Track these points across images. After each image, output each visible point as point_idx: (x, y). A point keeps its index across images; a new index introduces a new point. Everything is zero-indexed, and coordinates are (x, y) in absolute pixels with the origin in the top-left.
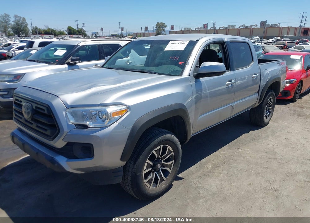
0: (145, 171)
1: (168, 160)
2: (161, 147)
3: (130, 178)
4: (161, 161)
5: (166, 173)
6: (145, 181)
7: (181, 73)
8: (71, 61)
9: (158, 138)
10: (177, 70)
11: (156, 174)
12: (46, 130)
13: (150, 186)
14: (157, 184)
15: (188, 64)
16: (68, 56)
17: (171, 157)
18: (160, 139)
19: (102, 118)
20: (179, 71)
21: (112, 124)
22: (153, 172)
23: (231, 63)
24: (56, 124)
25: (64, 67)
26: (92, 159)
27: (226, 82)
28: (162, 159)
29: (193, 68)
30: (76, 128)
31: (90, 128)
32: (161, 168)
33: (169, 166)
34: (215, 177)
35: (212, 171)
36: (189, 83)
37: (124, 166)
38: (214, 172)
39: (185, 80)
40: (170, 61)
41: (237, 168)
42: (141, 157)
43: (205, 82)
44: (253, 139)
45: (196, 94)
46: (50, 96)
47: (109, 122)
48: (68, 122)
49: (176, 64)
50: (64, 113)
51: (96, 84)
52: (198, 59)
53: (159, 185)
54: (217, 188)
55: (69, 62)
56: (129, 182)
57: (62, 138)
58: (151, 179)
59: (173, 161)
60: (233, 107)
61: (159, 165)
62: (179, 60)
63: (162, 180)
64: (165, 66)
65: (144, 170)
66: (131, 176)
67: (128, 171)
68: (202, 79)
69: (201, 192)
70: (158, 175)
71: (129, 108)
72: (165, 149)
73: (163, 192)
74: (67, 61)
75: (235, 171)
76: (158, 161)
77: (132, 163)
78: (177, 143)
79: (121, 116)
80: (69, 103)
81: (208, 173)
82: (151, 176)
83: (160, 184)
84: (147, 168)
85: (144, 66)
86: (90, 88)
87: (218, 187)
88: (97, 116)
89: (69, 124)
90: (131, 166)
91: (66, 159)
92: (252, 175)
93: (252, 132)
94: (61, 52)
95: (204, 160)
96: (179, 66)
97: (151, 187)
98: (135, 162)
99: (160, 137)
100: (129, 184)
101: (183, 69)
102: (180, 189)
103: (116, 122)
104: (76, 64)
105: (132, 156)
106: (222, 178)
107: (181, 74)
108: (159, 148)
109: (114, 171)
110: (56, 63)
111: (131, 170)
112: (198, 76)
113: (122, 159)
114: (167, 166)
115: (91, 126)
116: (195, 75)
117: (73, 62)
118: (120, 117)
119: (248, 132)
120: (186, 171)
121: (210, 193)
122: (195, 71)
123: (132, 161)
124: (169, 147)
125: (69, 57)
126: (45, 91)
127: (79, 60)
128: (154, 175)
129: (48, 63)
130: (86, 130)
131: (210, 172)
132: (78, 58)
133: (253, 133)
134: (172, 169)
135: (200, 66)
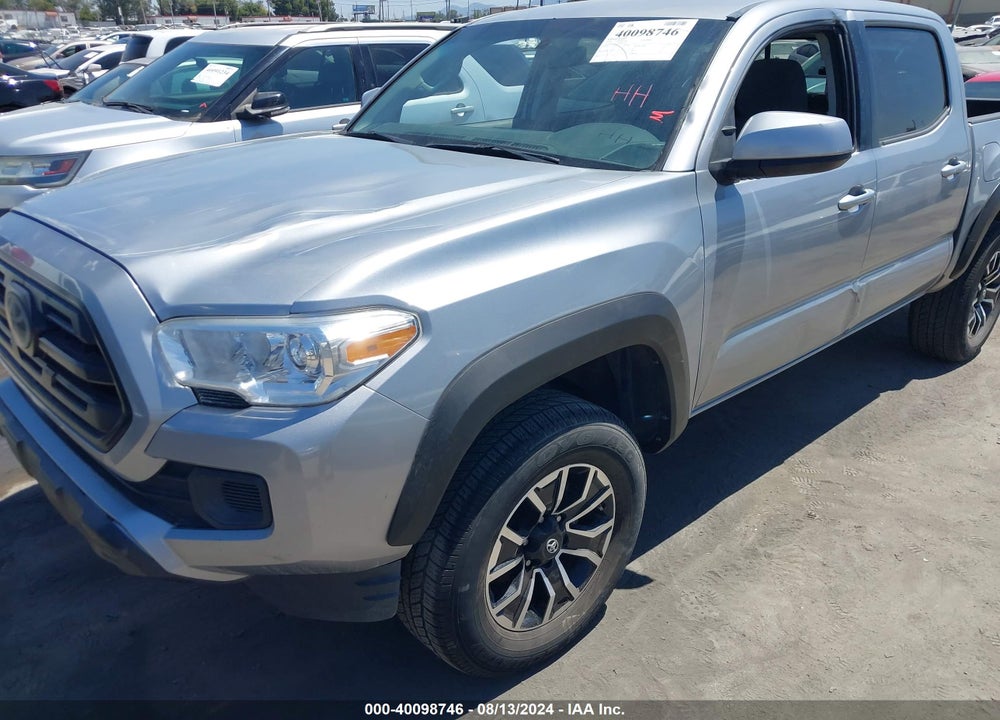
0: (492, 571)
1: (589, 522)
2: (561, 474)
3: (429, 604)
4: (562, 525)
5: (579, 570)
6: (494, 611)
7: (656, 158)
8: (253, 108)
9: (550, 440)
10: (641, 147)
11: (538, 575)
12: (83, 405)
13: (514, 626)
14: (541, 615)
15: (690, 120)
16: (243, 86)
17: (601, 509)
18: (560, 443)
19: (304, 367)
20: (651, 149)
21: (347, 394)
22: (528, 569)
23: (862, 118)
24: (115, 384)
25: (231, 130)
26: (265, 536)
27: (841, 197)
28: (565, 518)
29: (709, 139)
30: (200, 403)
31: (252, 409)
32: (562, 551)
33: (595, 545)
34: (773, 576)
35: (761, 550)
36: (689, 204)
37: (403, 560)
38: (769, 556)
39: (676, 189)
40: (613, 106)
41: (861, 538)
42: (479, 522)
43: (755, 196)
44: (923, 416)
45: (718, 242)
46: (96, 262)
47: (334, 386)
48: (164, 379)
49: (639, 118)
50: (148, 340)
51: (290, 210)
52: (733, 99)
53: (550, 617)
54: (781, 626)
55: (246, 112)
56: (425, 616)
57: (142, 444)
58: (521, 599)
59: (611, 523)
60: (856, 294)
61: (552, 544)
62: (653, 103)
63: (564, 597)
64: (591, 129)
65: (489, 569)
66: (433, 595)
67: (422, 574)
68: (745, 186)
69: (716, 645)
70: (546, 581)
71: (422, 323)
72: (577, 479)
73: (566, 640)
74: (240, 108)
75: (854, 554)
76: (549, 526)
77: (440, 542)
78: (631, 452)
79: (385, 356)
80: (167, 296)
81: (746, 557)
82: (517, 587)
83: (553, 611)
84: (501, 561)
85: (515, 126)
86: (262, 227)
87: (785, 622)
88: (286, 358)
89: (167, 388)
90: (437, 555)
91: (166, 526)
92: (925, 573)
93: (915, 385)
94: (216, 75)
95: (731, 501)
96: (650, 127)
97: (518, 627)
98: (451, 545)
99: (558, 435)
100: (427, 626)
101: (667, 141)
102: (633, 625)
103: (364, 383)
104: (272, 118)
105: (439, 518)
106: (801, 583)
107: (658, 165)
108: (553, 476)
109: (363, 580)
110: (199, 117)
111: (432, 571)
112: (728, 172)
113: (392, 536)
114: (585, 543)
115: (260, 401)
116: (718, 168)
117: (260, 111)
118: (381, 361)
119: (899, 385)
120: (659, 549)
121: (755, 651)
122: (717, 149)
123: (440, 538)
124: (596, 472)
125: (245, 92)
126: (81, 238)
127: (280, 102)
128: (533, 581)
129: (172, 112)
130: (238, 415)
131: (752, 553)
132: (279, 95)
133: (919, 389)
134: (604, 551)
135: (738, 131)
